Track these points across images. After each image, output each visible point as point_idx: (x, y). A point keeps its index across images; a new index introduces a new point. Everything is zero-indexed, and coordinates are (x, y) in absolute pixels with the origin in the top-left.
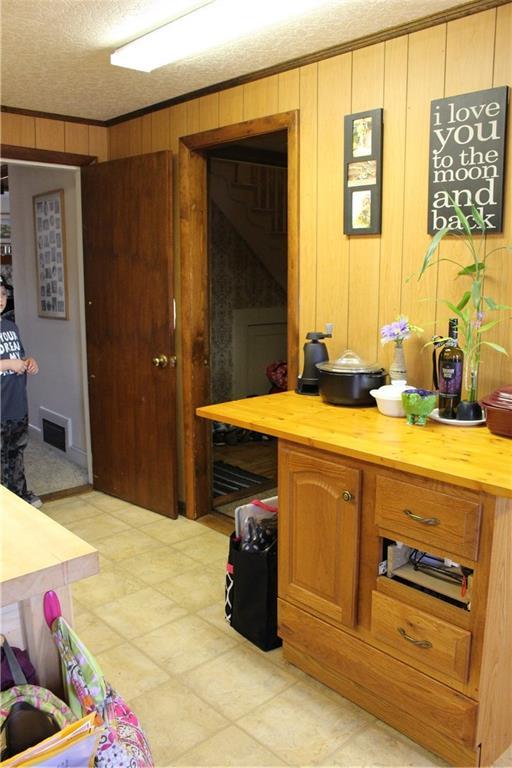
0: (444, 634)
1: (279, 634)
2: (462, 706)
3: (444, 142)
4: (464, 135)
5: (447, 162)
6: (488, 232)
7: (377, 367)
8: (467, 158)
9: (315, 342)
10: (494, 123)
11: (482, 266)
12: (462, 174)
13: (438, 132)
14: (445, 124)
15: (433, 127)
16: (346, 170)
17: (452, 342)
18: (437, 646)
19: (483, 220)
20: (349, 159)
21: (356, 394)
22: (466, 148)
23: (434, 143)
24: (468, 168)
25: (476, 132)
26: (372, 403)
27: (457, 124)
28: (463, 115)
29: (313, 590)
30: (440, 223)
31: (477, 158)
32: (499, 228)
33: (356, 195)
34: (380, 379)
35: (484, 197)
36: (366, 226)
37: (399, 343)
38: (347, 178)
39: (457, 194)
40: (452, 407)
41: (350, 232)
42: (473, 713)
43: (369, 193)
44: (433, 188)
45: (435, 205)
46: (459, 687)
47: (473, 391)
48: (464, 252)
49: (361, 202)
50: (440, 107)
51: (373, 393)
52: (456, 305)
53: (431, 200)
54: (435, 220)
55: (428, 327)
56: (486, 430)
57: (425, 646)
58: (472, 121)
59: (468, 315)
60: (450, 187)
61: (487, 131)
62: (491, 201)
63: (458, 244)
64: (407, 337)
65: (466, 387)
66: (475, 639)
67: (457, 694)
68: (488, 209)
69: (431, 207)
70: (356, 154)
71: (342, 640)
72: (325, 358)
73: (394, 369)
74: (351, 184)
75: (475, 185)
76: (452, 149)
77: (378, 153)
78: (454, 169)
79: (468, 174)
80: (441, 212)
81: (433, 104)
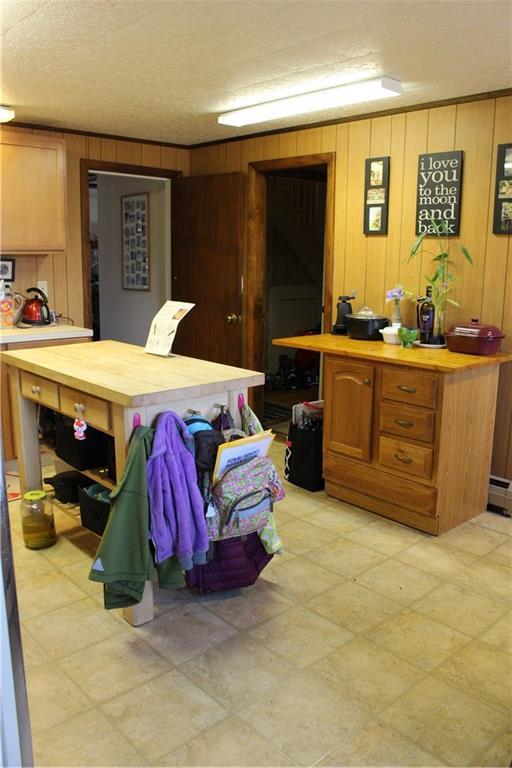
0: (418, 453)
2: (429, 492)
3: (426, 181)
4: (438, 177)
5: (428, 192)
6: (450, 235)
7: (385, 316)
8: (439, 191)
9: (344, 302)
10: (455, 171)
11: (446, 255)
12: (436, 200)
13: (423, 174)
14: (427, 170)
15: (420, 171)
16: (366, 194)
17: (428, 300)
18: (416, 461)
19: (447, 227)
20: (368, 186)
21: (370, 332)
22: (439, 185)
23: (420, 180)
24: (440, 196)
25: (444, 176)
26: (380, 338)
27: (434, 170)
28: (437, 165)
29: (346, 442)
30: (423, 229)
31: (445, 191)
32: (457, 232)
33: (371, 209)
34: (386, 323)
35: (449, 214)
36: (377, 229)
37: (397, 301)
38: (366, 198)
39: (433, 211)
40: (428, 337)
41: (367, 232)
42: (435, 494)
43: (380, 209)
44: (419, 208)
45: (420, 217)
46: (427, 483)
47: (440, 329)
48: (435, 247)
49: (375, 214)
50: (424, 159)
51: (381, 331)
52: (431, 278)
53: (418, 215)
54: (420, 226)
55: (414, 292)
56: (446, 350)
57: (409, 462)
58: (442, 169)
59: (438, 282)
60: (429, 207)
61: (450, 176)
62: (452, 217)
63: (433, 242)
64: (402, 298)
65: (436, 326)
66: (435, 454)
67: (427, 487)
68: (451, 222)
69: (417, 219)
70: (373, 183)
71: (362, 471)
72: (350, 312)
73: (394, 317)
74: (369, 202)
75: (443, 207)
76: (431, 185)
77: (386, 184)
78: (432, 196)
79: (440, 200)
80: (423, 222)
81: (420, 157)
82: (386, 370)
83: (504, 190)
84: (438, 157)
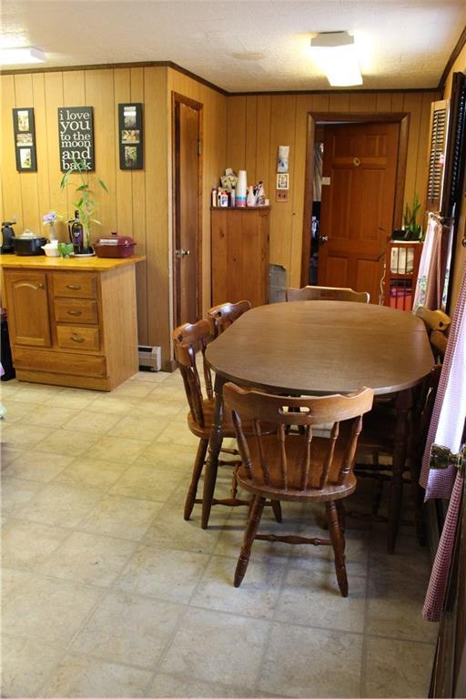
0: (88, 333)
1: (14, 366)
2: (99, 360)
3: (65, 129)
4: (74, 126)
5: (67, 138)
6: (89, 171)
7: (43, 236)
8: (77, 137)
9: (7, 227)
10: (87, 122)
11: (87, 186)
12: (75, 144)
13: (62, 123)
14: (65, 120)
15: (59, 121)
16: (16, 137)
17: (77, 220)
18: (87, 339)
19: (86, 166)
20: (17, 132)
21: (33, 249)
22: (76, 132)
23: (61, 128)
24: (77, 141)
25: (79, 125)
26: (42, 253)
27: (71, 121)
28: (73, 117)
29: (30, 336)
30: (66, 166)
31: (81, 137)
32: (93, 169)
33: (22, 150)
34: (44, 241)
35: (86, 155)
36: (29, 167)
37: (51, 223)
38: (16, 141)
39: (73, 153)
40: (79, 249)
41: (20, 169)
42: (104, 362)
43: (29, 150)
44: (62, 150)
45: (63, 157)
46: (97, 354)
47: (88, 242)
48: (77, 180)
49: (25, 154)
50: (62, 112)
51: (42, 247)
52: (78, 203)
53: (61, 155)
54: (64, 164)
55: (65, 216)
56: (96, 257)
57: (83, 340)
58: (77, 120)
59: (83, 207)
60: (70, 150)
61: (84, 126)
62: (89, 157)
63: (75, 176)
64: (55, 221)
65: (85, 240)
66: (101, 332)
67: (98, 357)
68: (88, 161)
69: (61, 158)
70: (21, 129)
71: (46, 356)
72: (14, 235)
73: (50, 236)
74: (19, 145)
76: (69, 132)
77: (32, 130)
78: (71, 141)
79: (78, 144)
80: (66, 161)
81: (59, 109)
82: (56, 276)
83: (125, 137)
84: (73, 110)
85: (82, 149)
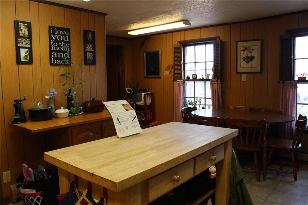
3: (54, 39)
4: (60, 38)
5: (55, 44)
6: (68, 65)
8: (61, 45)
10: (67, 37)
12: (60, 49)
13: (52, 35)
14: (54, 34)
15: (50, 33)
16: (16, 40)
19: (67, 62)
20: (17, 36)
22: (61, 42)
23: (50, 38)
24: (62, 47)
25: (63, 38)
27: (58, 35)
28: (59, 32)
30: (54, 61)
31: (64, 45)
32: (70, 64)
35: (66, 55)
38: (17, 43)
39: (59, 54)
44: (51, 51)
45: (52, 56)
50: (52, 28)
54: (53, 60)
58: (62, 35)
60: (57, 52)
61: (66, 39)
62: (68, 57)
74: (19, 45)
76: (56, 41)
77: (30, 37)
78: (58, 46)
79: (62, 49)
80: (55, 58)
81: (50, 27)
83: (87, 47)
84: (59, 29)
85: (64, 52)
